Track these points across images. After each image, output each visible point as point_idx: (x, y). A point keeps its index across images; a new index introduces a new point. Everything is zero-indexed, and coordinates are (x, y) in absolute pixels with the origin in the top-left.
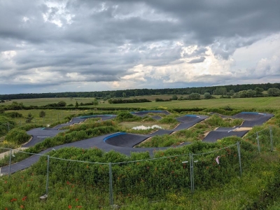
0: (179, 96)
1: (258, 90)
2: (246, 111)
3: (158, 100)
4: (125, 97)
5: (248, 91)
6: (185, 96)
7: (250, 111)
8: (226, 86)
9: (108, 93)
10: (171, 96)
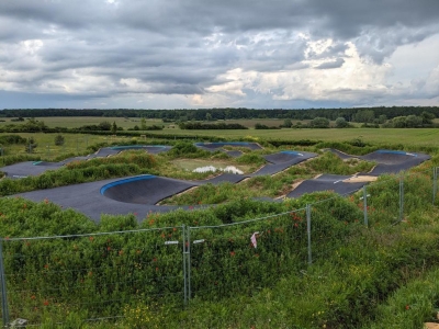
0: (294, 122)
1: (426, 116)
2: (386, 148)
3: (259, 127)
4: (210, 120)
5: (408, 118)
6: (304, 122)
7: (394, 149)
8: (373, 109)
9: (184, 113)
10: (282, 122)
